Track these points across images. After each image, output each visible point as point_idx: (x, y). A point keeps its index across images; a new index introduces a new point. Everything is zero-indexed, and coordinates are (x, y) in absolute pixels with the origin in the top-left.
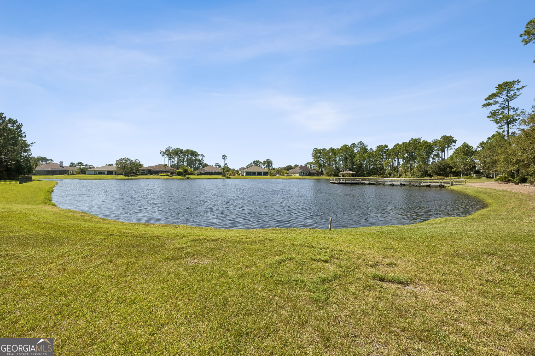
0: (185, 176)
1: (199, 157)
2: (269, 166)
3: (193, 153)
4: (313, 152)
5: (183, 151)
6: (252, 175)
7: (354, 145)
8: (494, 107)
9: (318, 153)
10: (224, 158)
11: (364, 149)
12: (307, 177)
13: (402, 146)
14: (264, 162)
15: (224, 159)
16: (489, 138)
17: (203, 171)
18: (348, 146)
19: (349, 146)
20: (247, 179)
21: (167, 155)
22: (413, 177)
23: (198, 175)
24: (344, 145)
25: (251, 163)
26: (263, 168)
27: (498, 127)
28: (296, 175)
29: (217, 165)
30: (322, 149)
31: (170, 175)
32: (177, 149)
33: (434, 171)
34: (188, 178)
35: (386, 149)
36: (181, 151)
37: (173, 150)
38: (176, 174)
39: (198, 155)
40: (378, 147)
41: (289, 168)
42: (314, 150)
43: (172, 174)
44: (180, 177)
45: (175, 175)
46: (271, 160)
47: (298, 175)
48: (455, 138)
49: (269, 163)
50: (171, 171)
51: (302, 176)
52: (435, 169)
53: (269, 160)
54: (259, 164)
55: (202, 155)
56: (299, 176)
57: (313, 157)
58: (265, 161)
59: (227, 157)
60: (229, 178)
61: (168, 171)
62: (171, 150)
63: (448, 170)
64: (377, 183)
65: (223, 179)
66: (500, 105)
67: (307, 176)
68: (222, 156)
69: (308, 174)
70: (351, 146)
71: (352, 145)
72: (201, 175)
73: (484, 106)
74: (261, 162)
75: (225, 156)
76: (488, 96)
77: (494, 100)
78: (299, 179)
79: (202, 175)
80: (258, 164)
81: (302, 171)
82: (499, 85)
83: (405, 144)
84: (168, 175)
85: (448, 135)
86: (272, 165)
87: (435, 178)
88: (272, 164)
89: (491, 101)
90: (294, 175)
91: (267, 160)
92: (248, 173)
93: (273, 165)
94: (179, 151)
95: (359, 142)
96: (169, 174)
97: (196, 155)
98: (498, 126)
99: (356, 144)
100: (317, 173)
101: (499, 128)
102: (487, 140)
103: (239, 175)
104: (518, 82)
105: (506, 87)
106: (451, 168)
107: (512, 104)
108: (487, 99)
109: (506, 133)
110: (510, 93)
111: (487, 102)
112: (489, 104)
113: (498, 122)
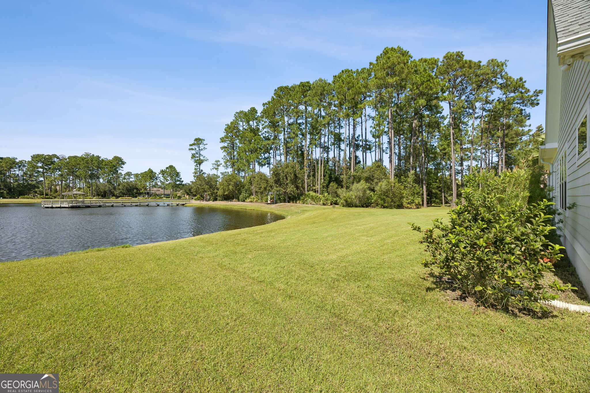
8: (194, 152)
16: (167, 168)
48: (124, 160)
63: (135, 191)
66: (196, 151)
73: (190, 149)
77: (195, 147)
85: (118, 156)
89: (193, 147)
98: (195, 164)
101: (196, 166)
104: (204, 140)
105: (198, 141)
106: (137, 189)
107: (201, 152)
108: (191, 145)
109: (199, 170)
110: (201, 146)
111: (191, 147)
112: (192, 149)
113: (196, 162)
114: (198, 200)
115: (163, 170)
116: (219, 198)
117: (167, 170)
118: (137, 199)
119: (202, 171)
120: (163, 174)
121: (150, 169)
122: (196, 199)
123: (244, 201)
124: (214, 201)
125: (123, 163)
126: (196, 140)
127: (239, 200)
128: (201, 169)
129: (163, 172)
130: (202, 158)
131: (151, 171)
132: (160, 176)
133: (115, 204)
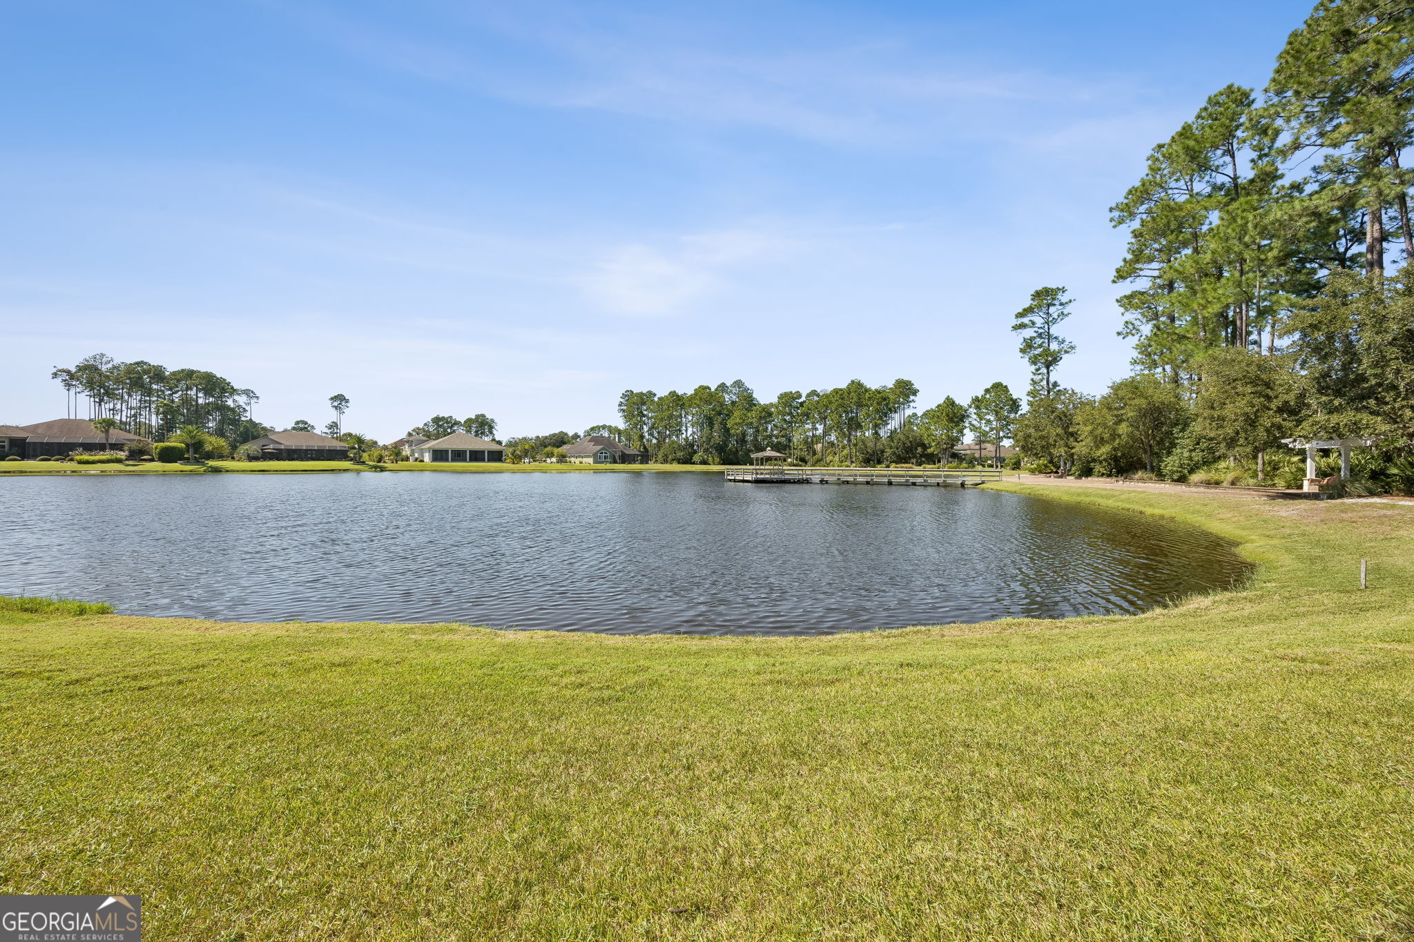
0: (203, 464)
1: (236, 397)
2: (483, 433)
3: (213, 385)
4: (622, 400)
5: (167, 373)
6: (453, 460)
7: (722, 387)
8: (1029, 333)
9: (635, 404)
10: (336, 404)
11: (748, 401)
12: (616, 465)
13: (833, 396)
14: (469, 422)
15: (336, 407)
16: (987, 391)
17: (271, 446)
18: (710, 389)
19: (713, 390)
20: (435, 471)
21: (90, 385)
22: (854, 465)
23: (251, 458)
24: (700, 387)
25: (425, 424)
26: (462, 440)
27: (1034, 371)
28: (585, 460)
29: (303, 427)
30: (644, 392)
31: (126, 460)
32: (138, 363)
33: (895, 453)
34: (217, 471)
35: (800, 401)
36: (158, 374)
37: (114, 367)
38: (156, 457)
39: (234, 391)
40: (781, 397)
41: (560, 440)
42: (624, 396)
43: (137, 454)
44: (177, 466)
45: (152, 460)
46: (489, 416)
47: (591, 460)
48: (916, 386)
49: (482, 425)
50: (134, 445)
51: (602, 463)
52: (897, 449)
53: (483, 416)
54: (451, 428)
55: (248, 393)
56: (595, 462)
57: (621, 414)
58: (469, 420)
59: (347, 401)
60: (382, 471)
61: (117, 447)
62: (110, 366)
63: (920, 450)
64: (839, 479)
65: (358, 471)
66: (1036, 329)
67: (615, 462)
68: (332, 399)
69: (617, 458)
70: (716, 390)
71: (718, 387)
72: (265, 460)
73: (1016, 328)
74: (457, 423)
75: (339, 401)
76: (1021, 311)
77: (1032, 318)
78: (596, 471)
79: (271, 459)
80: (449, 427)
81: (602, 449)
82: (1037, 292)
83: (840, 392)
84: (119, 461)
85: (906, 378)
86: (491, 433)
87: (896, 467)
88: (491, 428)
89: (1026, 320)
90: (578, 461)
91: (477, 416)
92: (439, 455)
93: (495, 432)
94: (146, 372)
95: (735, 382)
96: (122, 455)
97: (223, 390)
98: (1033, 368)
99: (728, 385)
100: (640, 455)
101: (1034, 374)
102: (983, 393)
103: (407, 459)
104: (1063, 290)
105: (1045, 297)
106: (924, 447)
107: (1054, 330)
108: (1020, 315)
109: (1044, 382)
110: (1052, 310)
111: (1020, 321)
112: (1022, 326)
113: (1034, 361)
114: (1040, 472)
115: (977, 397)
116: (1098, 468)
117: (988, 396)
118: (921, 468)
119: (1055, 385)
120: (978, 407)
121: (948, 398)
122: (1033, 472)
123: (1182, 479)
124: (1080, 477)
125: (915, 393)
126: (1037, 295)
127: (1161, 476)
128: (1052, 380)
129: (977, 402)
130: (1054, 346)
131: (950, 403)
132: (973, 410)
133: (894, 480)
